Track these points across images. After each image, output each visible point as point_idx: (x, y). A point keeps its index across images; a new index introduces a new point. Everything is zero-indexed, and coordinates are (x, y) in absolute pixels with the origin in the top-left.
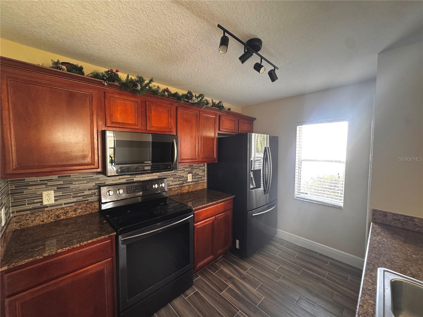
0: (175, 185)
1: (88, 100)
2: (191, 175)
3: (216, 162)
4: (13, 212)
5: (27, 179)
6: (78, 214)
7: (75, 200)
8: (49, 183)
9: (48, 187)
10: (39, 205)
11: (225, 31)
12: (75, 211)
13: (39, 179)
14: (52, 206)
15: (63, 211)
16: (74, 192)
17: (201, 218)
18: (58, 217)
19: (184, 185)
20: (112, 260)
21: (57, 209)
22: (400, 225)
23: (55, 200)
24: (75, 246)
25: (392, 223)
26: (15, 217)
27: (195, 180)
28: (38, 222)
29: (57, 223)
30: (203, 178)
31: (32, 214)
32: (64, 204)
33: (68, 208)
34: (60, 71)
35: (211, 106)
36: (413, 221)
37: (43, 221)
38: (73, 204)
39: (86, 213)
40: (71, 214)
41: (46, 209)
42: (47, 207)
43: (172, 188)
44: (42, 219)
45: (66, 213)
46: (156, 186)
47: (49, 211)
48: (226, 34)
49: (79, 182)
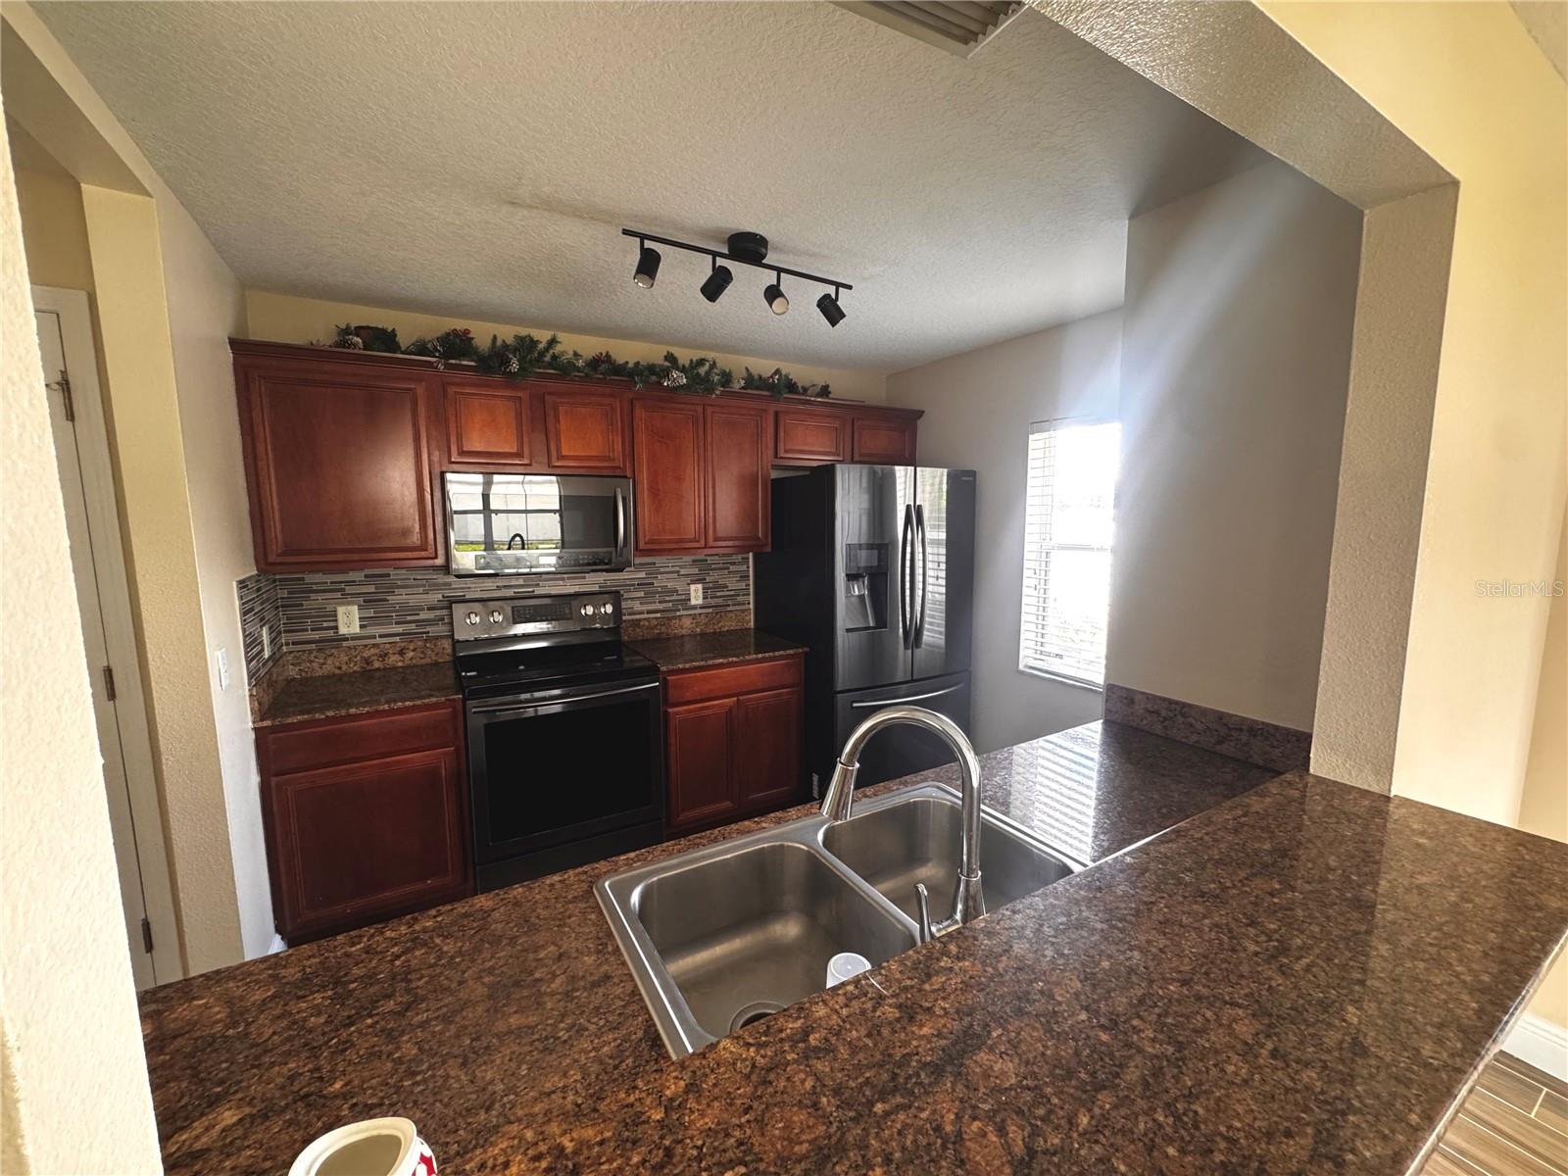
0: (649, 612)
1: (408, 406)
2: (700, 586)
3: (769, 549)
4: (287, 644)
5: (309, 578)
6: (407, 662)
7: (400, 629)
8: (349, 590)
9: (346, 598)
10: (331, 633)
11: (643, 237)
12: (401, 653)
13: (329, 578)
14: (355, 638)
15: (377, 651)
16: (397, 611)
17: (689, 696)
18: (368, 664)
19: (678, 613)
20: (457, 749)
21: (366, 646)
22: (1158, 729)
23: (361, 627)
24: (381, 708)
25: (1145, 722)
26: (291, 652)
27: (713, 602)
28: (329, 667)
29: (367, 674)
30: (740, 598)
31: (319, 650)
32: (380, 636)
33: (387, 646)
34: (351, 351)
35: (743, 388)
36: (1184, 715)
37: (340, 668)
38: (397, 639)
39: (423, 661)
40: (394, 660)
41: (345, 644)
42: (347, 639)
43: (640, 620)
44: (337, 664)
45: (384, 656)
46: (590, 610)
47: (349, 648)
48: (648, 244)
49: (409, 591)
